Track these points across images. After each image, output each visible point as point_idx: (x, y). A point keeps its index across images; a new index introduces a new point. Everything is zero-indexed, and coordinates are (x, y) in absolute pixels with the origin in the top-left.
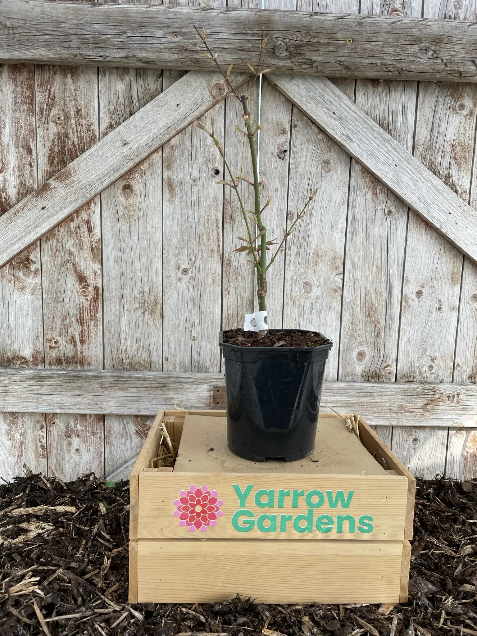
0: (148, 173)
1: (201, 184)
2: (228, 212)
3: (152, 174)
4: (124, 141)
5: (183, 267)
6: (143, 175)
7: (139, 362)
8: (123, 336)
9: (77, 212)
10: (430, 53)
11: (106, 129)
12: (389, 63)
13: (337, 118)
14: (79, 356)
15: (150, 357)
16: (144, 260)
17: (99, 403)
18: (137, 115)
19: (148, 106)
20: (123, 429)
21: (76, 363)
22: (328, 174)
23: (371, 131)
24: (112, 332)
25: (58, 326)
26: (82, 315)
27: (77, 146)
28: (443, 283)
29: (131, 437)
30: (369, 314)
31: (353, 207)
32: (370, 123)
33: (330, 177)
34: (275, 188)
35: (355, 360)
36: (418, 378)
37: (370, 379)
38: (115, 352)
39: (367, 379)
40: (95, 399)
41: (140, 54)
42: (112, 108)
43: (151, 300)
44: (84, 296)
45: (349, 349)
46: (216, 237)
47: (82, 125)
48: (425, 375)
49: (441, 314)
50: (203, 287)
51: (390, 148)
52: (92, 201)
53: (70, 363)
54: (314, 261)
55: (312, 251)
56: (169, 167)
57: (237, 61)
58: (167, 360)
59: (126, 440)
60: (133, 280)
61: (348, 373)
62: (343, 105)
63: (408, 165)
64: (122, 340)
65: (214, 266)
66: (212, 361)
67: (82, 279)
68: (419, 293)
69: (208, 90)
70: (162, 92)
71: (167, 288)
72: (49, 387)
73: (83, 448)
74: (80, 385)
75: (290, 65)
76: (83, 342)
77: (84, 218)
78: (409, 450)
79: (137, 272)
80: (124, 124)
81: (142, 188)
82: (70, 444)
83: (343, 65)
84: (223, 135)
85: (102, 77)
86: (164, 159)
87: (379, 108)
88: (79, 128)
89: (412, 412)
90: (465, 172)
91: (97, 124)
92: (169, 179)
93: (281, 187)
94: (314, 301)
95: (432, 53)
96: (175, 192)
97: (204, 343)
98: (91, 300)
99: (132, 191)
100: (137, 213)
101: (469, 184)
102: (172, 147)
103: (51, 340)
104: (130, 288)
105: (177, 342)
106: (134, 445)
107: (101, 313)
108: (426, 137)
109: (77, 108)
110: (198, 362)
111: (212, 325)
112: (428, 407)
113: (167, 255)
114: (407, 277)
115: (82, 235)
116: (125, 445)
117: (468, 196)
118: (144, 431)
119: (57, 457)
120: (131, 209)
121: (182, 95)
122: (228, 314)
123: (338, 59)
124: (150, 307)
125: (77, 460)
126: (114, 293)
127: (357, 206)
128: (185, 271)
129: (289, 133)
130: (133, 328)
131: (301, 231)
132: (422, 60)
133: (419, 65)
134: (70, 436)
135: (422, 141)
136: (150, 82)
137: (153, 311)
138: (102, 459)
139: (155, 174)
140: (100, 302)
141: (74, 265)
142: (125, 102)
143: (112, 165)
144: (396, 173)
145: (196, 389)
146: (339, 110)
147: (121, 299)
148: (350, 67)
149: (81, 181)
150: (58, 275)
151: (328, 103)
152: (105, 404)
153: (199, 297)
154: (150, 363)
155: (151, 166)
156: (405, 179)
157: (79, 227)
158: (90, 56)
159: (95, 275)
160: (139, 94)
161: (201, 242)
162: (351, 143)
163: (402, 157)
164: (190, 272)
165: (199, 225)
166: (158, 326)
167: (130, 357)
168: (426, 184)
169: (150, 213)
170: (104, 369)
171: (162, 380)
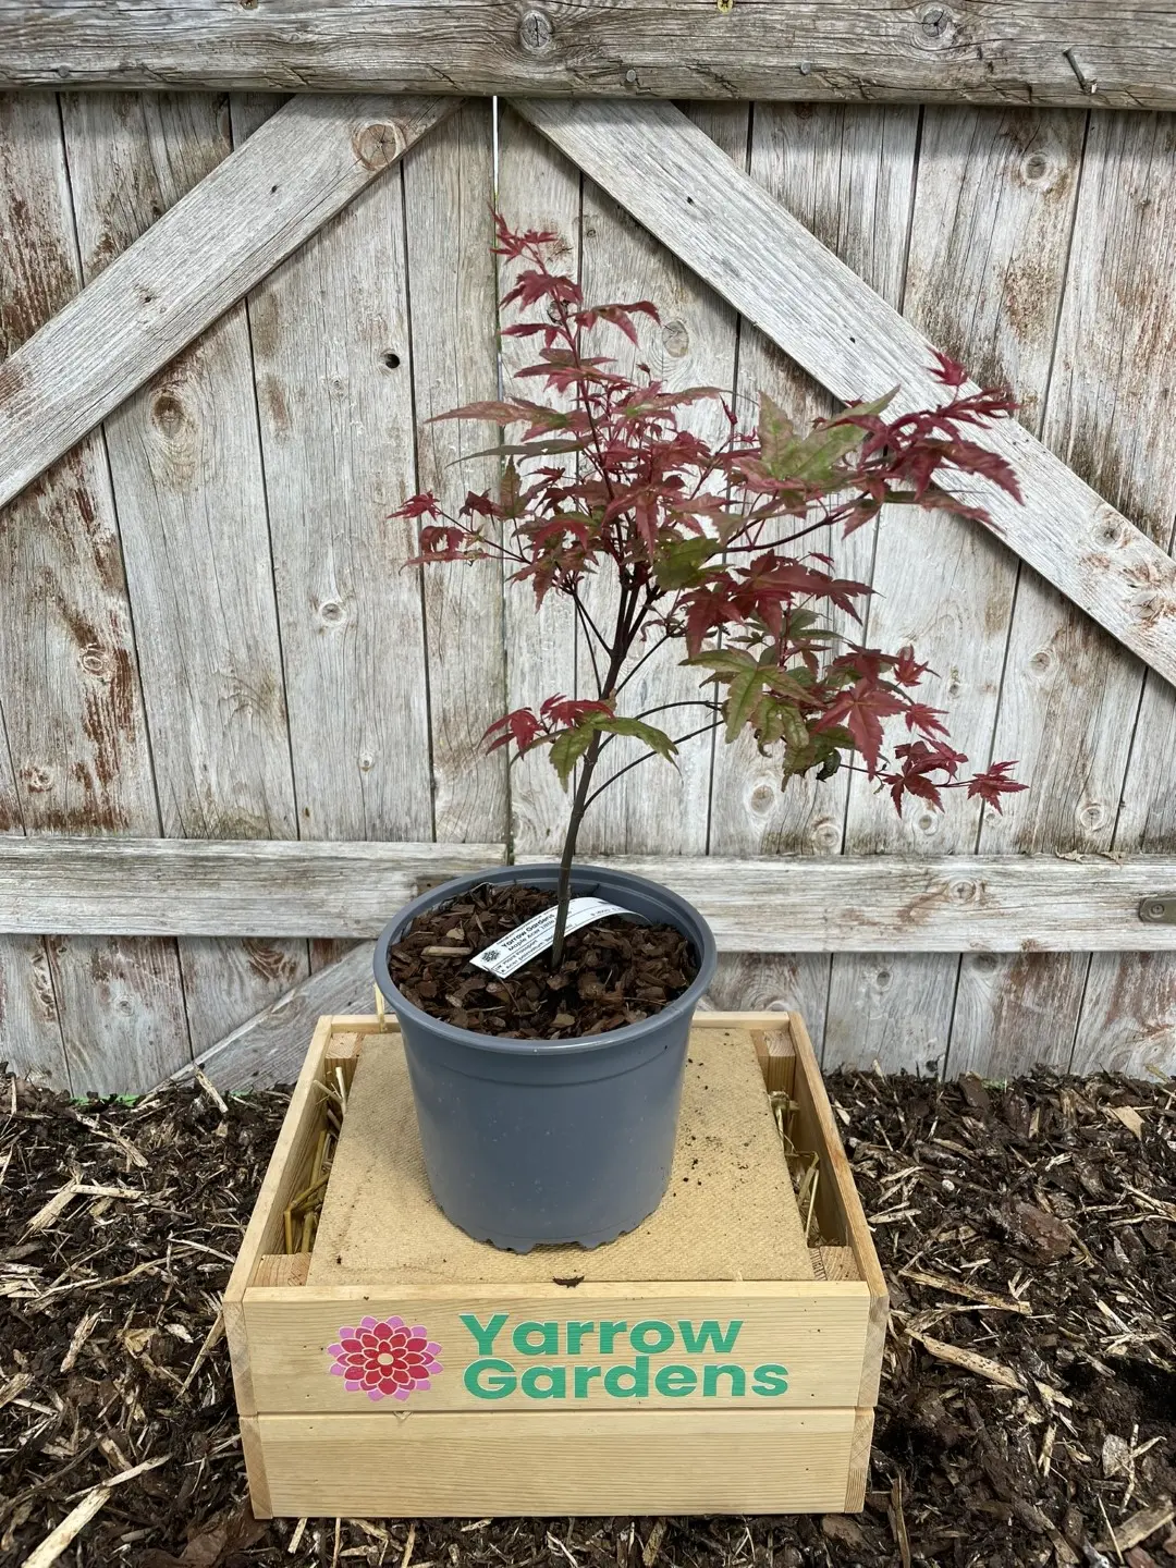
0: (216, 368)
1: (354, 392)
2: (429, 464)
3: (227, 370)
4: (142, 289)
5: (325, 601)
6: (205, 373)
7: (240, 819)
8: (197, 763)
9: (51, 472)
10: (949, 33)
11: (97, 254)
12: (834, 65)
13: (698, 214)
14: (102, 808)
15: (267, 808)
16: (229, 585)
17: (159, 913)
18: (171, 219)
19: (197, 194)
20: (220, 960)
21: (95, 822)
22: (681, 361)
23: (788, 249)
24: (171, 753)
25: (42, 744)
26: (95, 718)
27: (28, 302)
28: (966, 628)
29: (241, 977)
32: (786, 227)
33: (683, 369)
35: (748, 808)
36: (895, 845)
37: (782, 847)
38: (184, 798)
39: (774, 849)
40: (146, 905)
41: (155, 61)
42: (105, 199)
43: (255, 679)
44: (94, 672)
45: (733, 784)
47: (33, 246)
48: (911, 839)
49: (956, 702)
50: (378, 647)
51: (839, 294)
52: (85, 444)
53: (82, 823)
56: (269, 350)
57: (419, 70)
58: (307, 814)
59: (231, 982)
60: (209, 632)
61: (731, 836)
62: (715, 178)
63: (884, 338)
64: (199, 776)
65: (405, 596)
66: (413, 815)
67: (83, 633)
69: (350, 144)
70: (232, 150)
71: (291, 651)
72: (41, 881)
73: (135, 1000)
74: (108, 876)
75: (564, 77)
76: (105, 777)
77: (68, 484)
78: (868, 995)
79: (214, 614)
80: (140, 244)
81: (205, 406)
82: (106, 992)
83: (708, 74)
84: (402, 261)
85: (70, 110)
86: (253, 328)
87: (815, 177)
88: (26, 251)
89: (875, 924)
90: (1036, 346)
91: (72, 240)
92: (272, 382)
94: (651, 676)
95: (952, 32)
96: (291, 416)
97: (390, 776)
98: (112, 683)
99: (180, 415)
100: (199, 471)
101: (1045, 378)
102: (273, 298)
103: (30, 775)
104: (202, 653)
105: (327, 776)
106: (249, 993)
107: (140, 713)
108: (937, 255)
109: (14, 200)
110: (380, 817)
111: (407, 734)
112: (912, 913)
113: (284, 574)
114: (877, 615)
115: (70, 528)
116: (229, 994)
117: (1039, 410)
118: (269, 964)
119: (80, 1019)
120: (183, 459)
121: (281, 158)
122: (444, 710)
123: (694, 56)
124: (255, 697)
125: (127, 1025)
126: (165, 666)
128: (332, 611)
129: (575, 252)
130: (220, 743)
132: (925, 55)
133: (916, 69)
134: (103, 977)
135: (927, 268)
136: (196, 119)
137: (262, 705)
138: (182, 1021)
139: (235, 369)
140: (133, 685)
141: (61, 600)
142: (136, 179)
143: (122, 355)
144: (853, 363)
145: (376, 883)
146: (704, 191)
147: (183, 678)
148: (729, 78)
149: (48, 398)
150: (25, 625)
151: (675, 171)
152: (171, 914)
153: (370, 671)
154: (268, 820)
155: (221, 350)
156: (875, 376)
157: (60, 509)
158: (26, 71)
159: (115, 623)
160: (173, 157)
161: (365, 539)
162: (735, 283)
163: (870, 315)
164: (344, 612)
165: (356, 499)
166: (278, 738)
167: (220, 809)
168: (929, 386)
169: (233, 470)
170: (163, 836)
171: (296, 864)
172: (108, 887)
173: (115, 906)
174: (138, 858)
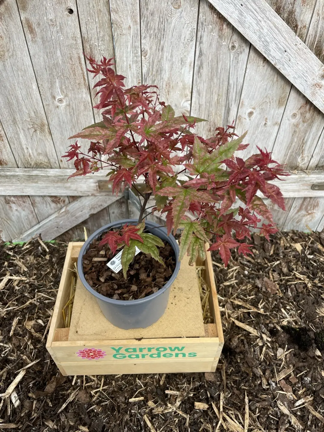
0: (6, 16)
1: (58, 24)
2: (88, 50)
3: (10, 16)
5: (58, 97)
6: (2, 17)
7: (41, 163)
8: (24, 147)
15: (49, 160)
16: (24, 93)
17: (21, 190)
20: (43, 200)
22: (178, 10)
24: (16, 144)
28: (271, 106)
29: (49, 204)
30: (210, 130)
31: (200, 43)
33: (179, 14)
34: (128, 26)
38: (22, 157)
40: (17, 187)
43: (38, 122)
46: (81, 72)
49: (266, 128)
50: (77, 112)
54: (166, 91)
55: (165, 83)
56: (24, 8)
58: (62, 161)
59: (46, 204)
60: (20, 107)
63: (253, 4)
64: (26, 151)
65: (84, 96)
68: (251, 114)
71: (49, 113)
73: (19, 209)
74: (3, 180)
79: (21, 102)
81: (4, 30)
82: (10, 207)
90: (308, 7)
92: (27, 21)
93: (134, 25)
96: (36, 32)
100: (6, 54)
101: (310, 19)
104: (19, 114)
106: (52, 207)
107: (3, 133)
113: (42, 88)
114: (243, 101)
116: (46, 207)
117: (306, 31)
118: (57, 200)
119: (5, 213)
124: (39, 128)
125: (18, 215)
126: (8, 118)
127: (204, 41)
128: (60, 101)
130: (31, 141)
131: (155, 66)
134: (9, 203)
137: (42, 130)
138: (34, 214)
139: (13, 15)
144: (241, 14)
147: (15, 122)
152: (25, 190)
153: (76, 119)
154: (50, 163)
155: (7, 8)
156: (249, 19)
161: (68, 76)
164: (64, 101)
165: (64, 62)
166: (49, 140)
167: (34, 160)
168: (268, 23)
169: (19, 53)
170: (18, 167)
171: (60, 177)
172: (4, 183)
173: (7, 188)
174: (12, 175)
